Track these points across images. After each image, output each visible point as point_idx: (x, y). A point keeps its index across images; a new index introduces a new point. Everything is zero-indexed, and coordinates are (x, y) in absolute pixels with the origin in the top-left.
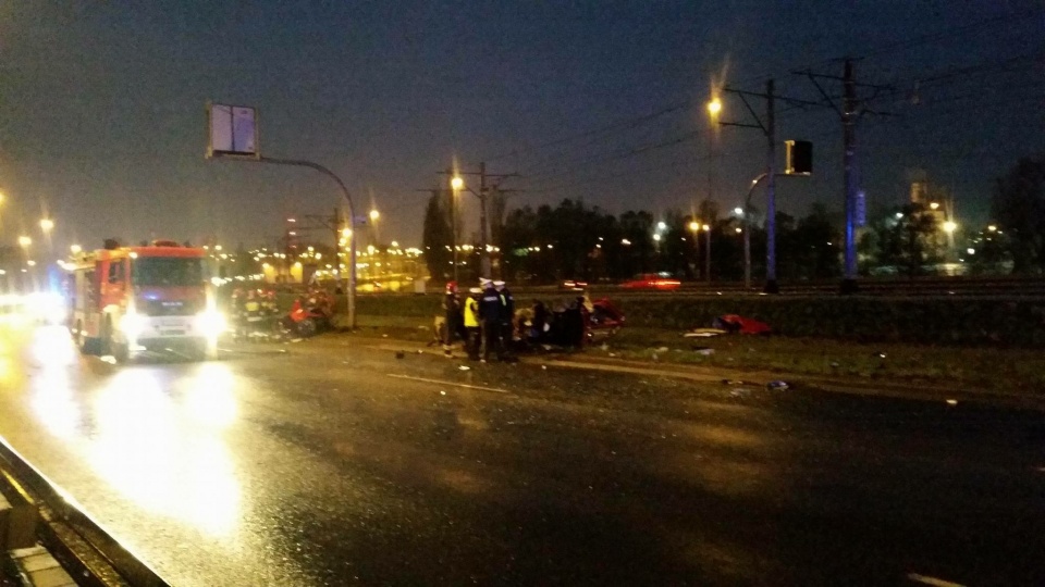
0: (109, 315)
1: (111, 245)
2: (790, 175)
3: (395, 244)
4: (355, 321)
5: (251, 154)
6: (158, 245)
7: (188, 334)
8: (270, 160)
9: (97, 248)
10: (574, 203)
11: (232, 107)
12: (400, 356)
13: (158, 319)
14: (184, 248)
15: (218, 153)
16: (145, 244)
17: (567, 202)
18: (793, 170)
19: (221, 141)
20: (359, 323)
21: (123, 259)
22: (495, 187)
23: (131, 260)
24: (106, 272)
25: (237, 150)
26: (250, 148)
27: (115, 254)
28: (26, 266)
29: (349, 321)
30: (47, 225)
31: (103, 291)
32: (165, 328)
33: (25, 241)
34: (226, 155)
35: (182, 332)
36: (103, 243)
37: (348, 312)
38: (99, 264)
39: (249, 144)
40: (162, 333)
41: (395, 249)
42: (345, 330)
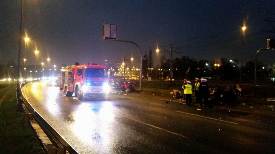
0: (77, 86)
1: (77, 64)
2: (268, 50)
3: (134, 67)
4: (141, 89)
5: (115, 39)
6: (92, 64)
7: (101, 92)
8: (120, 41)
9: (73, 65)
10: (186, 57)
11: (110, 25)
12: (167, 102)
13: (93, 87)
14: (100, 66)
15: (106, 38)
16: (89, 64)
17: (184, 57)
18: (269, 48)
19: (107, 35)
20: (142, 90)
21: (83, 68)
22: (176, 51)
23: (85, 68)
24: (76, 72)
25: (111, 37)
26: (115, 37)
27: (79, 67)
28: (42, 70)
29: (140, 89)
30: (49, 60)
31: (74, 78)
32: (94, 90)
33: (43, 64)
34: (109, 39)
35: (99, 91)
36: (75, 64)
37: (139, 86)
38: (74, 70)
39: (115, 36)
40: (93, 92)
41: (133, 69)
42: (139, 92)
